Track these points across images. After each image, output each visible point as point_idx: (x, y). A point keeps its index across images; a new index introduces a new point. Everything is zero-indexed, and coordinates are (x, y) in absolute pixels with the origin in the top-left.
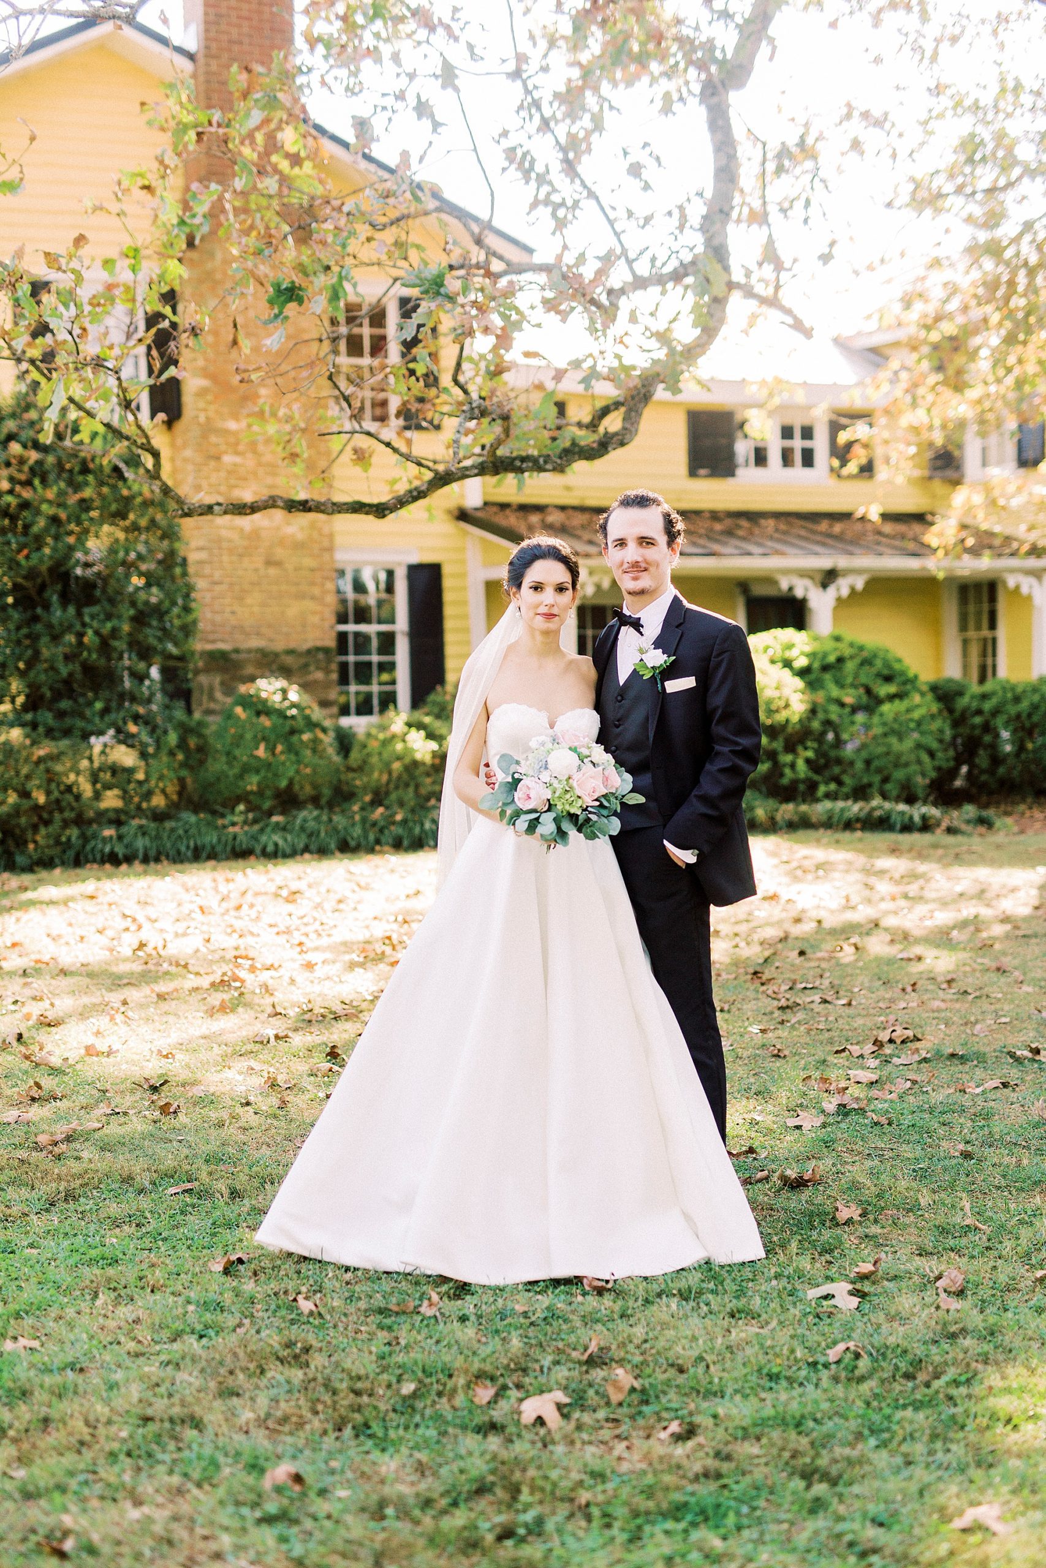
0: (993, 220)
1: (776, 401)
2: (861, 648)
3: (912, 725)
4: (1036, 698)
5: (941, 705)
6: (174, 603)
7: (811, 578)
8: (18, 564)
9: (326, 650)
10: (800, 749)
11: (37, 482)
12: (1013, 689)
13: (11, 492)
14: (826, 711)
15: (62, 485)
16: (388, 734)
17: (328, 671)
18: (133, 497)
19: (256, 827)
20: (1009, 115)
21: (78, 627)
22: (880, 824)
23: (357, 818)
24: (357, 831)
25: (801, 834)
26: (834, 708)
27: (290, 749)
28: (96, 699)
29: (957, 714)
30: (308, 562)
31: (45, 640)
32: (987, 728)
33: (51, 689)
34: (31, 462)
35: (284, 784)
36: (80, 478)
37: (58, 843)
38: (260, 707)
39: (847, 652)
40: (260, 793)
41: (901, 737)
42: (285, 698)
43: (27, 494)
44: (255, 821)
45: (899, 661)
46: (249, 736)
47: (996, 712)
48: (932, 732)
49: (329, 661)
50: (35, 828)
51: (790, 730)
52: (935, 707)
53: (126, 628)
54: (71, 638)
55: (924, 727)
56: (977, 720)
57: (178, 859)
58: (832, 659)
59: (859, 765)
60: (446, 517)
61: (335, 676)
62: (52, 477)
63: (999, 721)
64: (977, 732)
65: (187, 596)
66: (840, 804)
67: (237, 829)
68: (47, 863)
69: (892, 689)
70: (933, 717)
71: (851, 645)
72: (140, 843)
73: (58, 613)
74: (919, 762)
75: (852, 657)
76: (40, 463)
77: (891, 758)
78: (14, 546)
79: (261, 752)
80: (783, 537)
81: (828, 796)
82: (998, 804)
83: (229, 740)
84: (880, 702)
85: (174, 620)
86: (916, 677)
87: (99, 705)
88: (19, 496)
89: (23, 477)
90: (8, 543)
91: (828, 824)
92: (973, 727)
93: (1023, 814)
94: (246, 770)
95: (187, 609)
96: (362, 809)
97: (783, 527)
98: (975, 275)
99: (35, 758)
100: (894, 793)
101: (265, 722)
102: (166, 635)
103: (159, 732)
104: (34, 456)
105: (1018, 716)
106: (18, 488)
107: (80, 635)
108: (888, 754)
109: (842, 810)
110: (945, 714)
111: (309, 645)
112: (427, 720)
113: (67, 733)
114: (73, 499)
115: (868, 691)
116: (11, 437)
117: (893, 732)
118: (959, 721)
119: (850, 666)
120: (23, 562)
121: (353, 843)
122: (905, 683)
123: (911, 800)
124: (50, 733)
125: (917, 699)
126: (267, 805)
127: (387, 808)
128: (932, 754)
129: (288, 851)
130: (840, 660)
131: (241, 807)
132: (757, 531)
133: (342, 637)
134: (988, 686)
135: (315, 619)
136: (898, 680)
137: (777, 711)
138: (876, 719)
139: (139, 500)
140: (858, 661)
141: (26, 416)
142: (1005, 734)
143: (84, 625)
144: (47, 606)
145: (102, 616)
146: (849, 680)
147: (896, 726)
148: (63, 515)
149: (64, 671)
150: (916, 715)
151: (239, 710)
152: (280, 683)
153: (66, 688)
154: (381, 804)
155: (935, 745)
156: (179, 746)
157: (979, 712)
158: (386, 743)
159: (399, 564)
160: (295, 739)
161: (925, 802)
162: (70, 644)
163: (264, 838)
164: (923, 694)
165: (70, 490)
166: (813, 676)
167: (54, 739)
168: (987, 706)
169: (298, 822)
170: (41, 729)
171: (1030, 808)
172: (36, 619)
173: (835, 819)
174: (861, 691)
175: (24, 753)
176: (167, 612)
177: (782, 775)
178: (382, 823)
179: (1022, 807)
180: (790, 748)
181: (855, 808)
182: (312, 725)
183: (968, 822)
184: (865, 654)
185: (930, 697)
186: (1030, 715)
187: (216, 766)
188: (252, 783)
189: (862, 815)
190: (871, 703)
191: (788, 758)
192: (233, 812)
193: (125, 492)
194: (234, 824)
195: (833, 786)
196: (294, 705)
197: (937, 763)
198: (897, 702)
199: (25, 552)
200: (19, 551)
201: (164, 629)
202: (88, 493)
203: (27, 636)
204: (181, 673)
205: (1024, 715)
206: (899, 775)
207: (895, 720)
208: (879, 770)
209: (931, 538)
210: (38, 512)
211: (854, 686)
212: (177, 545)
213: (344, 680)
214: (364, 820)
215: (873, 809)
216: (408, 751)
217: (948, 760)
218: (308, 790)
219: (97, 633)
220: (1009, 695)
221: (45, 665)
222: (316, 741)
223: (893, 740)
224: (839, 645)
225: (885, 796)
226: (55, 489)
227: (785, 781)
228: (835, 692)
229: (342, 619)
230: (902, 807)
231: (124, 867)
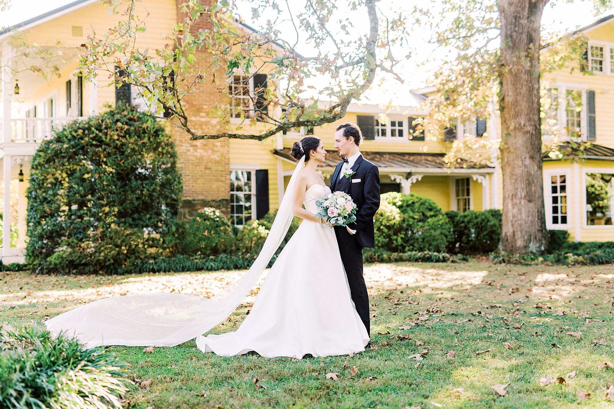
0: (467, 47)
1: (389, 111)
2: (421, 199)
3: (439, 226)
4: (483, 217)
5: (450, 220)
6: (175, 180)
7: (402, 176)
8: (120, 165)
9: (226, 200)
10: (399, 234)
11: (127, 136)
12: (475, 214)
13: (118, 140)
14: (408, 221)
15: (136, 137)
16: (251, 227)
17: (227, 208)
18: (161, 142)
19: (204, 260)
20: (471, 11)
21: (141, 188)
22: (428, 259)
23: (241, 257)
24: (241, 262)
25: (400, 263)
26: (411, 220)
27: (216, 233)
28: (147, 214)
29: (455, 223)
30: (220, 168)
31: (129, 192)
32: (466, 227)
33: (131, 210)
34: (125, 129)
35: (214, 245)
36: (143, 135)
37: (133, 265)
38: (206, 217)
39: (416, 200)
40: (206, 248)
41: (435, 230)
42: (215, 215)
43: (124, 140)
44: (204, 258)
45: (434, 203)
46: (202, 228)
47: (469, 222)
48: (446, 229)
49: (228, 204)
50: (125, 260)
51: (395, 227)
52: (447, 220)
53: (158, 188)
54: (138, 192)
55: (443, 227)
56: (463, 225)
57: (176, 271)
58: (410, 202)
59: (420, 240)
60: (270, 153)
61: (229, 210)
62: (133, 134)
63: (470, 225)
64: (462, 229)
65: (179, 178)
66: (414, 253)
67: (197, 261)
68: (129, 272)
69: (432, 213)
70: (446, 223)
71: (417, 198)
72: (163, 265)
73: (134, 183)
74: (442, 239)
75: (417, 202)
76: (128, 130)
77: (432, 237)
78: (119, 159)
79: (206, 233)
80: (392, 161)
81: (409, 250)
82: (470, 255)
83: (194, 229)
84: (427, 218)
85: (175, 186)
86: (440, 209)
87: (148, 216)
88: (121, 141)
89: (122, 135)
90: (117, 158)
91: (409, 260)
92: (461, 227)
93: (479, 258)
94: (201, 240)
95: (180, 183)
96: (242, 254)
97: (392, 158)
98: (460, 67)
99: (125, 234)
100: (433, 250)
101: (207, 223)
102: (172, 191)
103: (169, 226)
104: (126, 127)
105: (477, 223)
106: (121, 138)
107: (142, 191)
108: (430, 236)
109: (415, 255)
110: (451, 222)
111: (221, 198)
112: (265, 223)
113: (137, 226)
114: (140, 143)
115: (423, 214)
116: (118, 121)
117: (432, 228)
118: (456, 225)
119: (417, 205)
120: (122, 165)
121: (239, 266)
122: (436, 211)
123: (439, 251)
124: (130, 226)
125: (441, 217)
126: (208, 252)
127: (251, 254)
128: (446, 236)
129: (216, 268)
130: (413, 203)
131: (199, 253)
132: (382, 159)
133: (232, 195)
134: (466, 213)
135: (223, 189)
136: (434, 210)
137: (391, 220)
138: (426, 224)
139: (163, 143)
140: (420, 203)
141: (123, 113)
142: (473, 231)
143: (143, 187)
144: (130, 180)
145: (150, 184)
146: (417, 210)
147: (433, 226)
148: (137, 148)
149: (136, 204)
150: (440, 223)
151: (198, 218)
152: (212, 209)
153: (136, 210)
154: (249, 253)
155: (447, 233)
156: (176, 232)
157: (463, 222)
158: (250, 231)
159: (253, 170)
160: (218, 229)
161: (444, 252)
162: (138, 194)
163: (207, 264)
164: (443, 215)
165: (139, 139)
166: (404, 209)
167: (132, 228)
168: (466, 220)
169: (219, 258)
170: (127, 224)
171: (482, 256)
172: (126, 185)
173: (412, 258)
174: (421, 214)
175: (122, 232)
176: (173, 183)
177: (393, 243)
178: (250, 259)
179: (478, 256)
180: (396, 234)
181: (419, 254)
182: (224, 224)
183: (459, 259)
184: (422, 201)
185: (445, 216)
186: (481, 223)
187: (189, 238)
188: (203, 244)
189: (421, 256)
190: (424, 218)
191: (395, 237)
192: (196, 254)
193: (159, 141)
194: (196, 259)
195: (411, 247)
196: (218, 217)
197: (448, 240)
198: (434, 218)
199: (123, 161)
200: (121, 161)
201: (171, 189)
202: (146, 140)
203: (123, 191)
204: (176, 206)
205: (479, 223)
206: (435, 243)
207: (433, 224)
208: (428, 242)
209: (446, 159)
210: (128, 147)
211: (417, 212)
212: (176, 160)
213: (232, 212)
214: (243, 258)
215: (426, 254)
216: (259, 233)
217: (452, 238)
218: (223, 247)
219: (148, 190)
220: (474, 216)
221: (129, 202)
222: (225, 229)
223: (432, 231)
224: (412, 198)
225: (429, 250)
226: (134, 139)
227: (394, 245)
228: (411, 214)
229: (232, 190)
230: (436, 254)
231: (157, 273)
